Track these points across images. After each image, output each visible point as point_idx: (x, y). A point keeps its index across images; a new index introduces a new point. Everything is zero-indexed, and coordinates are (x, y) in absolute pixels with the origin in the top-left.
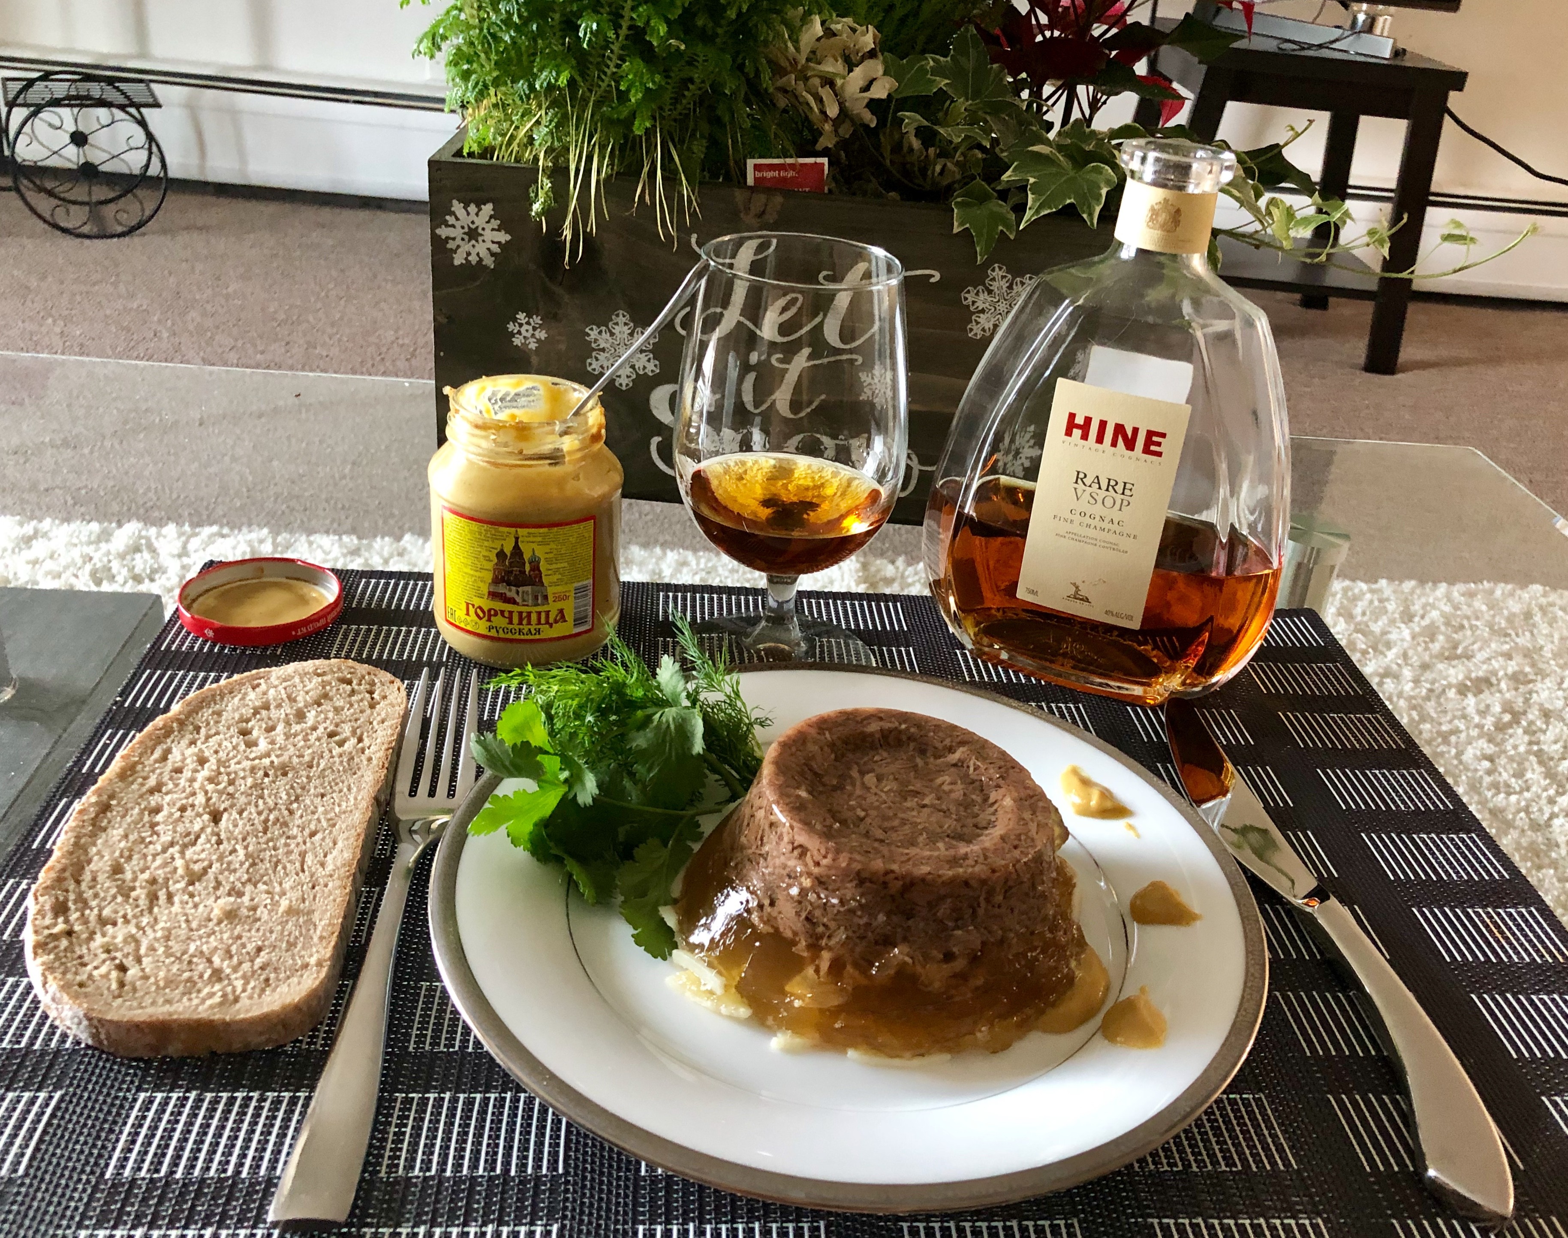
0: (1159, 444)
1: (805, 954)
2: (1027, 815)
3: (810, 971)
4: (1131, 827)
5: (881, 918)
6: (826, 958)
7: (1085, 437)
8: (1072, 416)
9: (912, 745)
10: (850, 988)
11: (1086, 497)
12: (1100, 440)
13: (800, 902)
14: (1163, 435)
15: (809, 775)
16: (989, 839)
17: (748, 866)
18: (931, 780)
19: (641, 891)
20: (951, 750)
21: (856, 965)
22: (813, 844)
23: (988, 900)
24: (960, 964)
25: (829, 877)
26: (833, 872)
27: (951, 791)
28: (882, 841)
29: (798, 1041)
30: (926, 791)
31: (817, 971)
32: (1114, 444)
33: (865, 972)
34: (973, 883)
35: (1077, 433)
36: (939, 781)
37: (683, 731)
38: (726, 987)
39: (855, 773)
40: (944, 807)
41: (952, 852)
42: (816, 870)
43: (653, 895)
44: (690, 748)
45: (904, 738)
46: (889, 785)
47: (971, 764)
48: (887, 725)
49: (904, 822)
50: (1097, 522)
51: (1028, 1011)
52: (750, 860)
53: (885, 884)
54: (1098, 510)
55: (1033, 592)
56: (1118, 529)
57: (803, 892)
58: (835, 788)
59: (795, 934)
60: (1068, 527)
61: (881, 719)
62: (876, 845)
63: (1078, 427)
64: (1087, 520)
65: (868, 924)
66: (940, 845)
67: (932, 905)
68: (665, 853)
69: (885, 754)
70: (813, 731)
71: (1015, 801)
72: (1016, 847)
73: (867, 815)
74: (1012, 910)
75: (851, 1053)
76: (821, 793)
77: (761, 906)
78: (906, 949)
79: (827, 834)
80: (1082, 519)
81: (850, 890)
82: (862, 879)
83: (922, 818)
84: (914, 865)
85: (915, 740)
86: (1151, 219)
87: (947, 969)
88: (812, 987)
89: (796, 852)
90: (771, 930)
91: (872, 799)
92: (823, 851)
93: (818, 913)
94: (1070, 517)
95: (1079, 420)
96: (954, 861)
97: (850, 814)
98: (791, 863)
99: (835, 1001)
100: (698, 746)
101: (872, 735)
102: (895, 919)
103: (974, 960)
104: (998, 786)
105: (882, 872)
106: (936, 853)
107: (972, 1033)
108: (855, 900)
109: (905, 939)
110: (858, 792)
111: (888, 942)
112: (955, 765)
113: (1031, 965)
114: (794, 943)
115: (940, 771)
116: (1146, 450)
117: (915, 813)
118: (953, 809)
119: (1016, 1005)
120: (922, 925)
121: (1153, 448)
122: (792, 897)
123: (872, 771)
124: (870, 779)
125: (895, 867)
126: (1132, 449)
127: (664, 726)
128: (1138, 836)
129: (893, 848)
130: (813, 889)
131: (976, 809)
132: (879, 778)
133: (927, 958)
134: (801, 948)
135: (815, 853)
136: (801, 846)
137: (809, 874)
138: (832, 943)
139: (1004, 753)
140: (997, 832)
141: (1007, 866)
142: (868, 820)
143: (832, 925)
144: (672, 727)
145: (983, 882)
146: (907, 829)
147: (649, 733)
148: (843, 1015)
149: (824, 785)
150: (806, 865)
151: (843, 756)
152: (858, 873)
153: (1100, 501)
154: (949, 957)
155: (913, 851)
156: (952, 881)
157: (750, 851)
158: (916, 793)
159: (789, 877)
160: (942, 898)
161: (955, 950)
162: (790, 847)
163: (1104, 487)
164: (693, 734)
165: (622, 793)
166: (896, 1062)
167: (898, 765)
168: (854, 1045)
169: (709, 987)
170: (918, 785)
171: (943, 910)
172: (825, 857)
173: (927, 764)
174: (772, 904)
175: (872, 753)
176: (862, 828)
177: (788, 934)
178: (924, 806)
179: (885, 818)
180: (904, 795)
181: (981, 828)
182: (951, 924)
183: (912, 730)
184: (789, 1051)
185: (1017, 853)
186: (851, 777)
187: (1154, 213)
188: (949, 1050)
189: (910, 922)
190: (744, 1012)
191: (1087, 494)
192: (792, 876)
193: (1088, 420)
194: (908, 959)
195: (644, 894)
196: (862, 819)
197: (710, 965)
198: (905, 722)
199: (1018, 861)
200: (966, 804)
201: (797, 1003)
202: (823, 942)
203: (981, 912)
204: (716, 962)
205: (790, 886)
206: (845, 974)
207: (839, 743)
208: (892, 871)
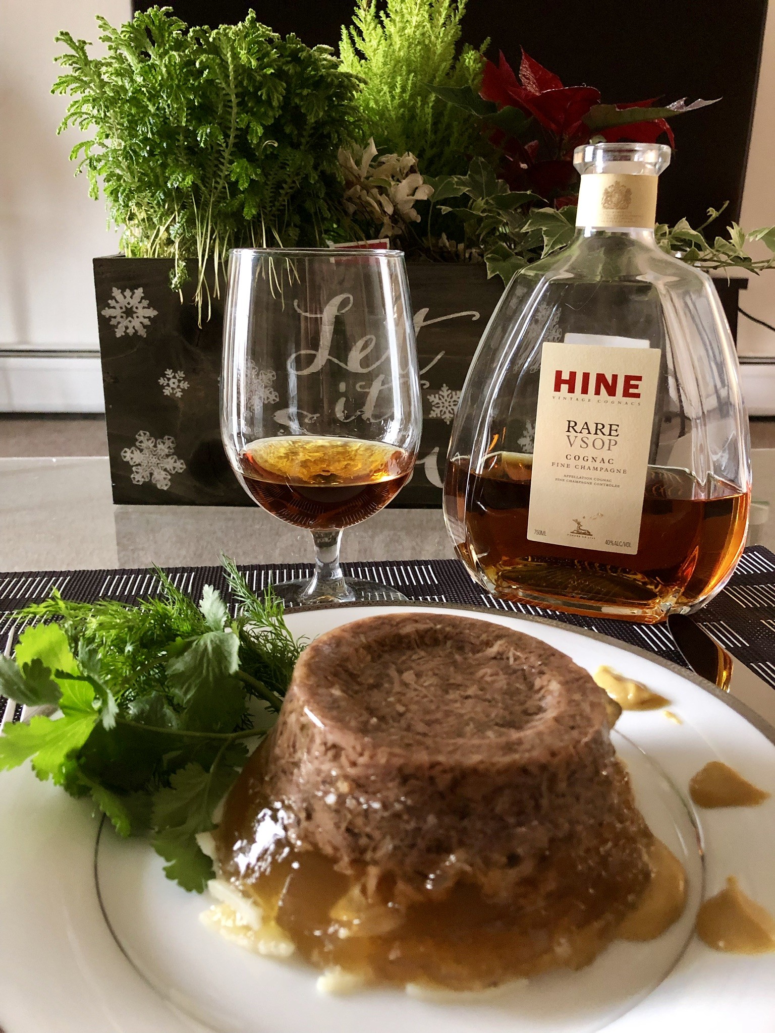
0: (636, 387)
1: (349, 872)
2: (577, 697)
3: (356, 891)
4: (672, 715)
5: (431, 820)
6: (373, 872)
7: (571, 390)
8: (559, 374)
9: (449, 643)
10: (403, 909)
11: (578, 442)
12: (585, 390)
13: (337, 811)
14: (639, 378)
15: (344, 676)
16: (542, 723)
17: (284, 778)
18: (472, 673)
19: (178, 820)
20: (489, 644)
21: (409, 880)
22: (347, 741)
23: (551, 789)
24: (527, 868)
25: (367, 777)
26: (371, 771)
27: (493, 682)
28: (425, 735)
29: (349, 979)
30: (468, 683)
31: (364, 891)
32: (597, 392)
33: (421, 888)
34: (534, 770)
35: (564, 387)
36: (481, 673)
37: (220, 652)
38: (265, 920)
39: (393, 672)
40: (488, 696)
41: (503, 740)
42: (352, 771)
43: (191, 823)
44: (227, 668)
45: (440, 637)
46: (429, 681)
47: (511, 655)
48: (421, 627)
49: (447, 714)
50: (590, 463)
51: (609, 916)
52: (284, 772)
53: (432, 779)
54: (590, 452)
55: (542, 533)
56: (609, 466)
57: (341, 799)
58: (372, 687)
59: (336, 849)
60: (566, 471)
61: (416, 621)
62: (419, 737)
63: (565, 382)
64: (581, 462)
65: (418, 829)
66: (490, 734)
67: (489, 800)
68: (207, 778)
69: (423, 653)
70: (347, 636)
71: (560, 683)
72: (573, 728)
73: (408, 710)
74: (578, 799)
75: (412, 989)
76: (356, 692)
77: (299, 822)
78: (462, 853)
79: (364, 730)
80: (577, 463)
81: (393, 790)
82: (404, 776)
83: (467, 709)
84: (463, 755)
85: (451, 638)
86: (606, 201)
87: (513, 874)
88: (358, 910)
89: (330, 754)
90: (309, 847)
91: (411, 694)
92: (359, 749)
93: (360, 821)
94: (565, 462)
95: (565, 376)
96: (509, 747)
97: (388, 710)
98: (325, 767)
99: (387, 926)
100: (234, 665)
101: (407, 636)
102: (447, 820)
103: (543, 860)
104: (542, 673)
105: (427, 765)
106: (487, 741)
107: (549, 950)
108: (399, 801)
109: (461, 844)
110: (397, 688)
111: (441, 848)
112: (495, 658)
113: (604, 861)
114: (335, 860)
115: (480, 665)
116: (626, 394)
117: (458, 705)
118: (498, 697)
119: (594, 911)
120: (479, 825)
121: (632, 391)
122: (329, 807)
123: (411, 668)
124: (409, 676)
125: (441, 758)
126: (614, 395)
127: (201, 649)
128: (680, 722)
129: (438, 739)
130: (351, 792)
131: (522, 697)
132: (418, 675)
133: (488, 863)
134: (344, 866)
135: (350, 750)
136: (334, 746)
137: (346, 777)
138: (380, 854)
139: (542, 643)
140: (550, 714)
141: (566, 747)
142: (409, 715)
143: (377, 834)
144: (210, 648)
145: (543, 767)
146: (452, 720)
147: (187, 656)
148: (397, 944)
149: (360, 684)
150: (341, 767)
151: (380, 656)
152: (400, 769)
153: (590, 444)
154: (513, 860)
155: (460, 741)
156: (508, 770)
157: (283, 762)
158: (458, 686)
159: (324, 782)
160: (498, 790)
161: (520, 851)
162: (323, 748)
163: (593, 431)
164: (230, 654)
165: (162, 720)
166: (466, 995)
167: (437, 661)
168: (413, 978)
169: (245, 922)
170: (459, 679)
171: (502, 804)
172: (361, 755)
173: (465, 659)
174: (309, 817)
175: (409, 653)
176: (403, 723)
177: (329, 850)
178: (467, 697)
179: (427, 712)
180: (447, 686)
181: (529, 714)
182: (512, 820)
183: (448, 629)
184: (341, 993)
185: (575, 734)
186: (388, 675)
187: (608, 194)
188: (527, 974)
189: (466, 823)
190: (285, 948)
191: (579, 439)
192: (329, 781)
193: (573, 375)
194: (468, 868)
195: (182, 822)
196: (401, 715)
197: (245, 894)
198: (440, 623)
199: (578, 742)
200: (510, 693)
201: (343, 933)
202: (368, 856)
203: (544, 802)
204: (251, 891)
205: (326, 793)
206: (396, 892)
207: (374, 645)
208: (439, 763)
